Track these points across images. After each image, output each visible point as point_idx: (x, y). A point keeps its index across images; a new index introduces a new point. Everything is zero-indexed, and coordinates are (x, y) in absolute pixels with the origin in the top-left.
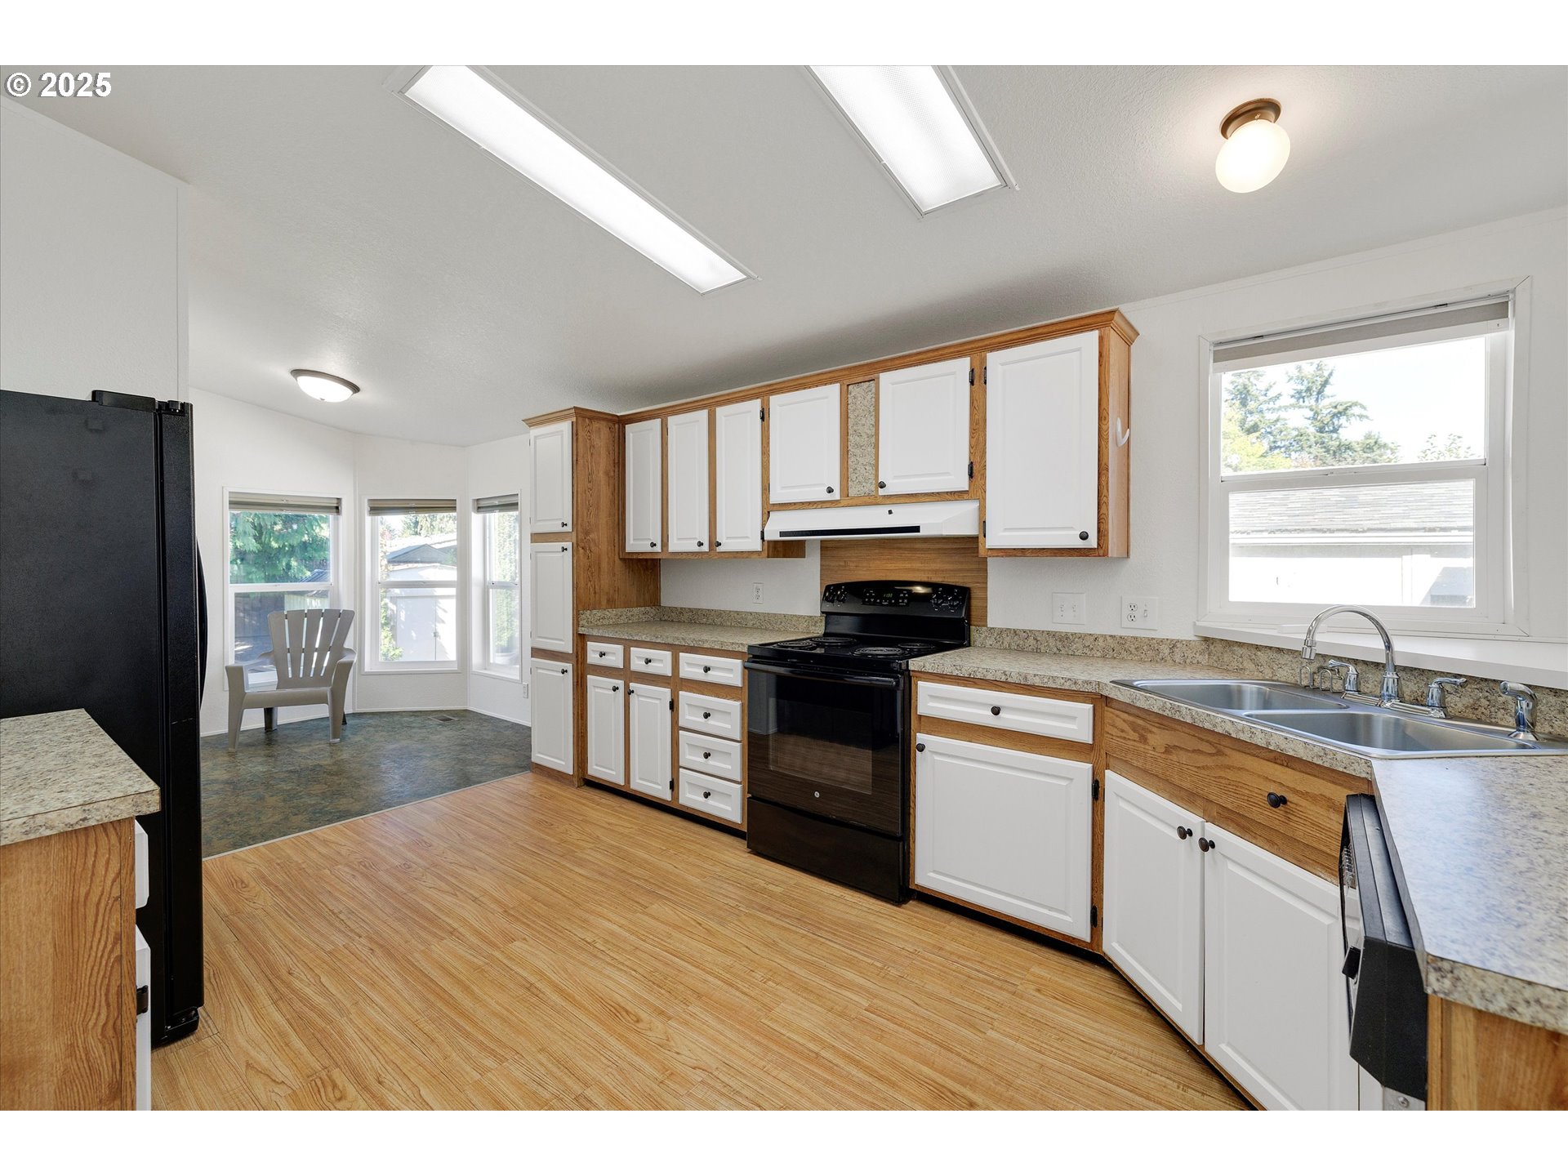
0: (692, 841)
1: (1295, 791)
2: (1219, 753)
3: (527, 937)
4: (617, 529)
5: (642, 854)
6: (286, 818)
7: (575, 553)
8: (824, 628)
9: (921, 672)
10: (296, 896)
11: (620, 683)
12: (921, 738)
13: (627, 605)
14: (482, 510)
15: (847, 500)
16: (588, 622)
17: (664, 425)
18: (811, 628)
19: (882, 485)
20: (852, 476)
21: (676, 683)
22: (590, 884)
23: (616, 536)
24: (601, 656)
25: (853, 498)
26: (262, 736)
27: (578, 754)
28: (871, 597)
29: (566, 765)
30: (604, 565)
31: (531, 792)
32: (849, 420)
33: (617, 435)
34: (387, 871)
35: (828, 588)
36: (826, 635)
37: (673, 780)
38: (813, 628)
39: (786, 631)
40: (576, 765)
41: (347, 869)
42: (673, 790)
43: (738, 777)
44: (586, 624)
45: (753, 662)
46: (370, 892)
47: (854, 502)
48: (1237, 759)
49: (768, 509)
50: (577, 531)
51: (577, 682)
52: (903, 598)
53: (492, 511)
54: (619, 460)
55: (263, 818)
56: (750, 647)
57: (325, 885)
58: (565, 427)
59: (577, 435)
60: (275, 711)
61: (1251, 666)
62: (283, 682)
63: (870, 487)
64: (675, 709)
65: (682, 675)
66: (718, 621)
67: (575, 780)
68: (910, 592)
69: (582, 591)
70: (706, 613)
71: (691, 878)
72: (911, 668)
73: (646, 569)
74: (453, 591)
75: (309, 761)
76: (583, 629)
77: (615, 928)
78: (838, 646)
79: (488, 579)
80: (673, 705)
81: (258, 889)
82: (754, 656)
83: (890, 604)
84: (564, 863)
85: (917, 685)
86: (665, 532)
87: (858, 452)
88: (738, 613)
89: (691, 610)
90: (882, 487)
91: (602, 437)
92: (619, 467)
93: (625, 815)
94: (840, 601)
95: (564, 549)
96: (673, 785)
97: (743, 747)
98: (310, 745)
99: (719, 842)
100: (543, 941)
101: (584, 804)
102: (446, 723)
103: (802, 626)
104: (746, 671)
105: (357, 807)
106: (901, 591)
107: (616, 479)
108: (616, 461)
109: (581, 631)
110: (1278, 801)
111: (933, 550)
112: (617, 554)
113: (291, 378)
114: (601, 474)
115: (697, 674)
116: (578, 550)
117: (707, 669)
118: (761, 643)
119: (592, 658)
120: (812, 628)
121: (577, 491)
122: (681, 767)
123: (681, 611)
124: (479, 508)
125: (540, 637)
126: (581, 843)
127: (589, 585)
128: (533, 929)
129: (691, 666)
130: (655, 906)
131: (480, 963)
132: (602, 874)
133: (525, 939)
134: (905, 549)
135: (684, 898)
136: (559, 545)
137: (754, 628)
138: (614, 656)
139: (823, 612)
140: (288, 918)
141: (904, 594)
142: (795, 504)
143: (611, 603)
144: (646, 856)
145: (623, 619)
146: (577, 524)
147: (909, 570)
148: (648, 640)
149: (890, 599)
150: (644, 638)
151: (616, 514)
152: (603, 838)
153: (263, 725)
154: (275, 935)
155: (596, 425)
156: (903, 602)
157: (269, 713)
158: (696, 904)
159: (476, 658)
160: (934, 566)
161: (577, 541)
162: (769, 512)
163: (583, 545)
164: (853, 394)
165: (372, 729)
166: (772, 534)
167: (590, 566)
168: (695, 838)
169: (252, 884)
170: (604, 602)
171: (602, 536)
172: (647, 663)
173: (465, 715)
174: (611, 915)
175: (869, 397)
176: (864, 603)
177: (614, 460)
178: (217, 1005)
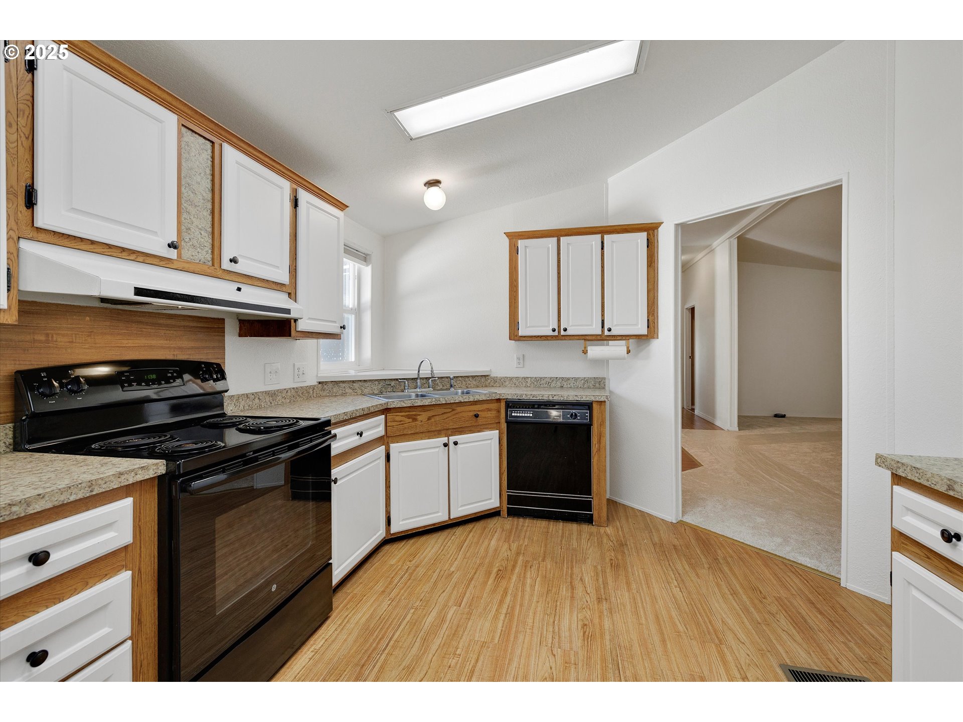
1: (479, 411)
2: (453, 410)
15: (181, 262)
20: (185, 236)
25: (188, 262)
47: (190, 267)
48: (459, 409)
61: (351, 391)
63: (208, 255)
87: (190, 209)
106: (167, 371)
110: (477, 416)
111: (179, 327)
134: (147, 324)
175: (204, 156)
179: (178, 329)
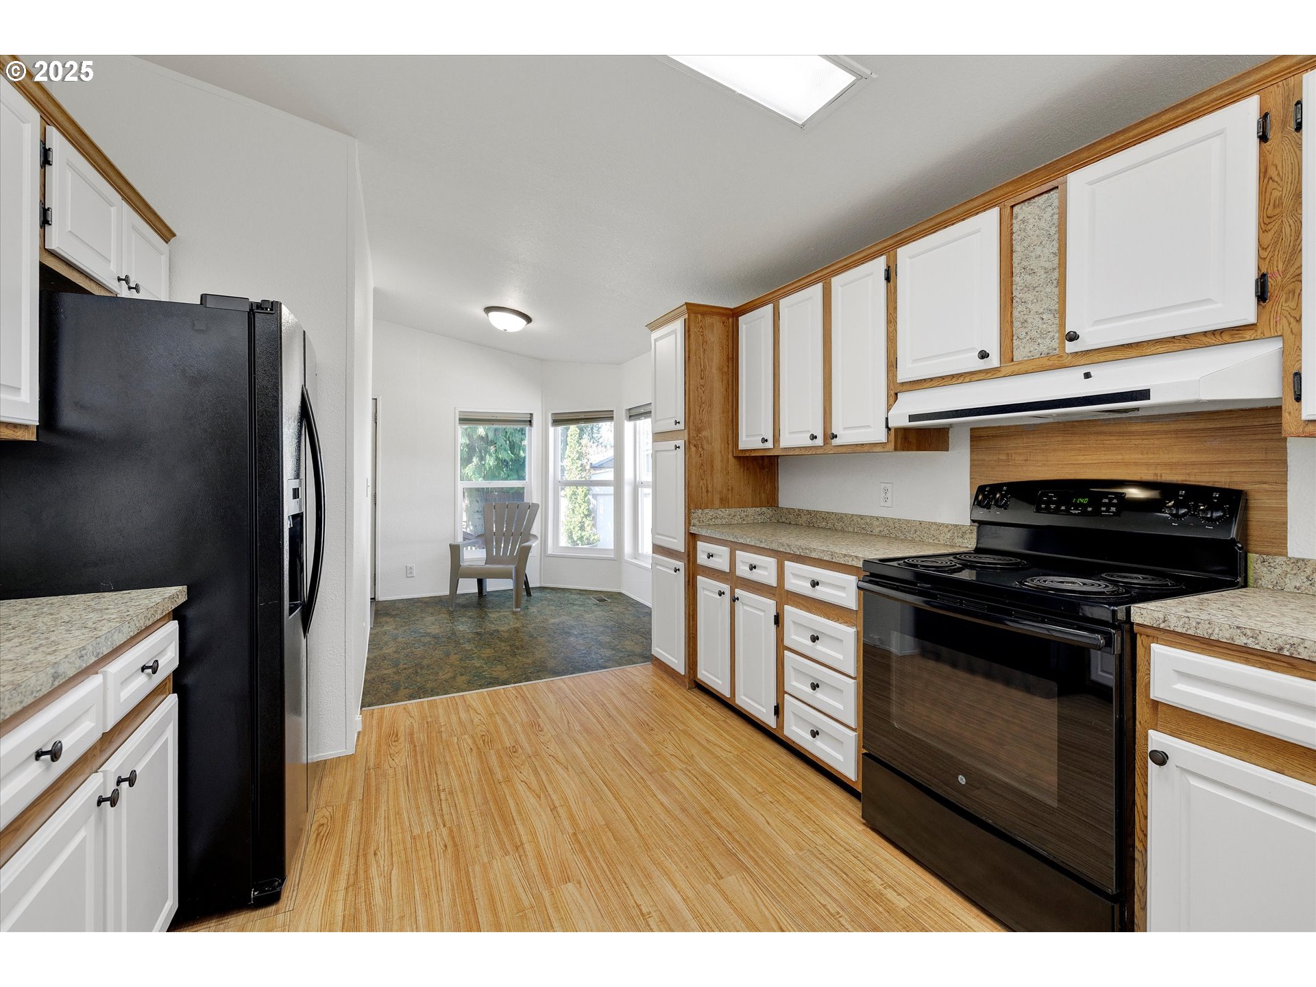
0: (795, 787)
3: (582, 880)
4: (730, 427)
5: (733, 792)
6: (454, 678)
7: (687, 452)
8: (975, 541)
9: (1158, 629)
10: (423, 761)
11: (726, 587)
12: (1157, 740)
13: (742, 505)
14: (633, 418)
15: (1010, 366)
16: (699, 521)
17: (776, 310)
18: (956, 540)
19: (1073, 337)
20: (1019, 331)
21: (781, 595)
22: (668, 821)
23: (730, 433)
24: (709, 558)
25: (1020, 363)
26: (475, 599)
27: (689, 655)
28: (1049, 503)
29: (678, 663)
30: (718, 464)
31: (645, 687)
32: (1015, 255)
33: (731, 329)
34: (498, 752)
35: (981, 489)
36: (978, 550)
37: (778, 705)
38: (960, 540)
39: (922, 542)
40: (687, 666)
41: (470, 741)
42: (778, 717)
43: (852, 722)
44: (698, 523)
45: (870, 582)
46: (475, 773)
47: (1023, 367)
49: (894, 391)
50: (689, 428)
51: (689, 582)
52: (1109, 505)
53: (639, 419)
54: (733, 355)
55: (440, 674)
56: (867, 562)
57: (447, 754)
58: (678, 326)
59: (689, 331)
60: (484, 581)
62: (489, 559)
63: (1050, 343)
64: (780, 625)
65: (788, 586)
66: (839, 525)
67: (687, 680)
68: (1121, 497)
69: (694, 490)
70: (826, 516)
71: (784, 845)
72: (1136, 618)
73: (762, 468)
74: (611, 490)
75: (493, 626)
76: (694, 528)
77: (677, 899)
78: (997, 568)
79: (638, 479)
80: (778, 620)
81: (402, 745)
82: (872, 575)
83: (1084, 513)
84: (649, 783)
85: (1148, 650)
86: (777, 426)
87: (1029, 296)
88: (861, 517)
89: (809, 512)
90: (1071, 339)
91: (715, 332)
92: (733, 363)
93: (727, 732)
94: (1000, 507)
95: (676, 447)
96: (778, 711)
97: (858, 684)
98: (500, 612)
99: (828, 797)
100: (597, 894)
101: (689, 711)
102: (601, 603)
103: (945, 537)
104: (862, 592)
105: (506, 675)
106: (1105, 495)
107: (730, 374)
108: (730, 356)
109: (693, 530)
111: (1166, 432)
112: (731, 453)
113: (483, 314)
114: (714, 370)
115: (803, 587)
116: (689, 448)
117: (815, 584)
118: (882, 557)
119: (702, 559)
120: (958, 541)
121: (689, 389)
122: (787, 693)
123: (799, 513)
124: (630, 416)
125: (658, 534)
126: (673, 760)
127: (701, 483)
128: (592, 870)
129: (798, 578)
130: (731, 879)
131: (526, 904)
132: (684, 810)
133: (579, 883)
134: (1111, 434)
135: (769, 876)
136: (672, 444)
137: (881, 536)
138: (721, 562)
139: (973, 521)
140: (406, 785)
141: (1111, 499)
142: (931, 379)
143: (725, 503)
144: (737, 797)
145: (737, 520)
146: (689, 422)
147: (1116, 464)
148: (753, 543)
149: (1084, 506)
150: (748, 541)
151: (730, 410)
152: (698, 759)
153: (477, 591)
154: (388, 802)
155: (709, 320)
156: (1108, 511)
157: (480, 583)
158: (783, 891)
159: (628, 548)
160: (1165, 457)
161: (689, 439)
162: (896, 394)
163: (694, 442)
164: (1020, 217)
165: (546, 602)
166: (900, 419)
167: (702, 465)
168: (799, 783)
169: (402, 739)
170: (717, 502)
171: (715, 433)
172: (751, 569)
173: (618, 597)
174: (678, 877)
175: (1047, 216)
176: (1039, 510)
177: (728, 355)
178: (310, 872)
179: (1163, 436)
